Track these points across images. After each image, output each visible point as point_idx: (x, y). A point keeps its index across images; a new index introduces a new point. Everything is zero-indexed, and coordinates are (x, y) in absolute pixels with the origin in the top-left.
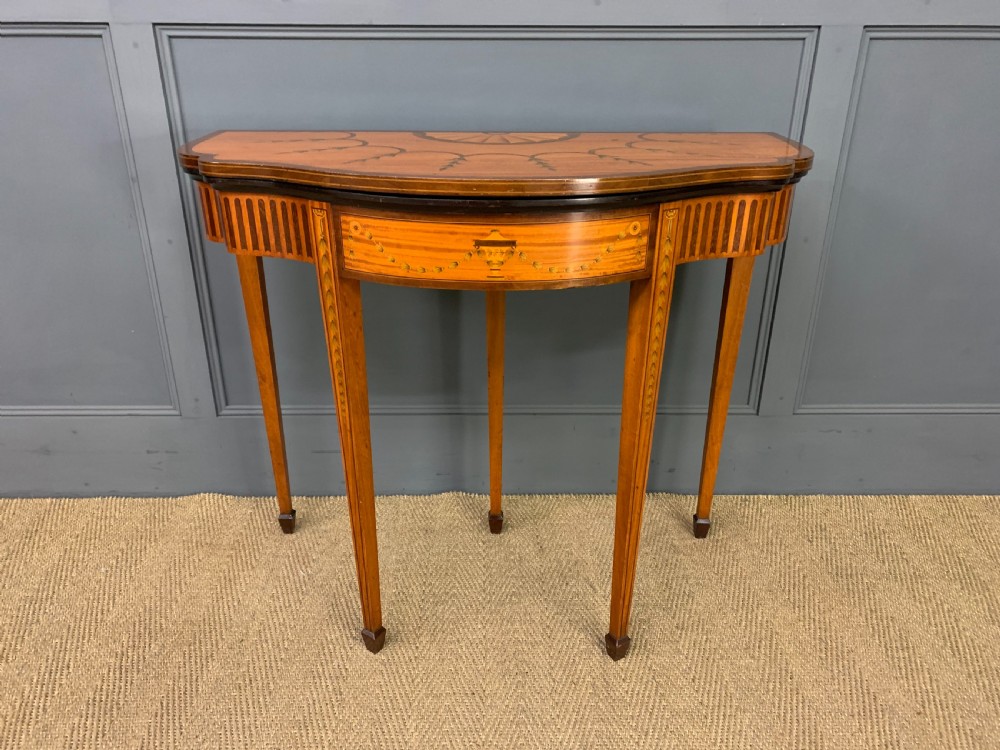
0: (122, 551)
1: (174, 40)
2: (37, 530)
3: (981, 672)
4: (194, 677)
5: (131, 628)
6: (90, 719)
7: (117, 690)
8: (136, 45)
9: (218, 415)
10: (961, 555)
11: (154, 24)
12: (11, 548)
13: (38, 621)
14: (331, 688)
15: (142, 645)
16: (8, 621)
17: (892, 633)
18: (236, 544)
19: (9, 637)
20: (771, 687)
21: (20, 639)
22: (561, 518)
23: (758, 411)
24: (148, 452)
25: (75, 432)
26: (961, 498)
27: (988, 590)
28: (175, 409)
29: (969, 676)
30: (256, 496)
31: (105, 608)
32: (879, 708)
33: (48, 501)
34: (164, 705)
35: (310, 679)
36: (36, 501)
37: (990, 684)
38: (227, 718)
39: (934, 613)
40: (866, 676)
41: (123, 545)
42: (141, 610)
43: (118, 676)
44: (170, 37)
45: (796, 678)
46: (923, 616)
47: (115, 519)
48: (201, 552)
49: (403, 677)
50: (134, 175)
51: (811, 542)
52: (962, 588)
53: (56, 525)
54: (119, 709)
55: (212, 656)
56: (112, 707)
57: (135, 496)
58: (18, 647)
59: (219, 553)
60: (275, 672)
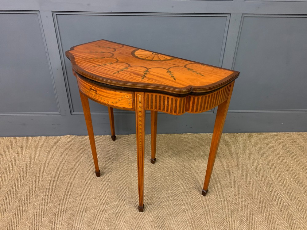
0: (48, 150)
1: (57, 15)
2: (24, 146)
3: (262, 177)
4: (72, 183)
5: (54, 171)
6: (48, 193)
7: (53, 186)
8: (47, 17)
9: (71, 115)
10: (262, 148)
11: (52, 11)
12: (18, 150)
13: (30, 169)
14: (107, 184)
15: (58, 175)
16: (22, 170)
17: (243, 168)
18: (78, 149)
19: (23, 173)
20: (213, 181)
21: (26, 174)
22: (163, 140)
23: (214, 112)
24: (52, 124)
25: (32, 119)
26: (265, 133)
27: (267, 157)
28: (59, 113)
29: (260, 177)
30: (82, 135)
31: (46, 166)
32: (238, 185)
33: (26, 137)
34: (66, 189)
35: (101, 182)
36: (22, 137)
37: (264, 179)
38: (82, 192)
39: (254, 163)
40: (235, 178)
41: (48, 149)
42: (56, 166)
43: (53, 182)
44: (56, 14)
45: (219, 179)
46: (251, 164)
47: (45, 142)
48: (69, 151)
49: (124, 181)
50: (47, 51)
51: (226, 146)
52: (261, 157)
53: (29, 144)
54: (54, 190)
55: (76, 177)
56: (53, 190)
57: (49, 136)
58: (26, 176)
59: (74, 151)
60: (92, 181)
